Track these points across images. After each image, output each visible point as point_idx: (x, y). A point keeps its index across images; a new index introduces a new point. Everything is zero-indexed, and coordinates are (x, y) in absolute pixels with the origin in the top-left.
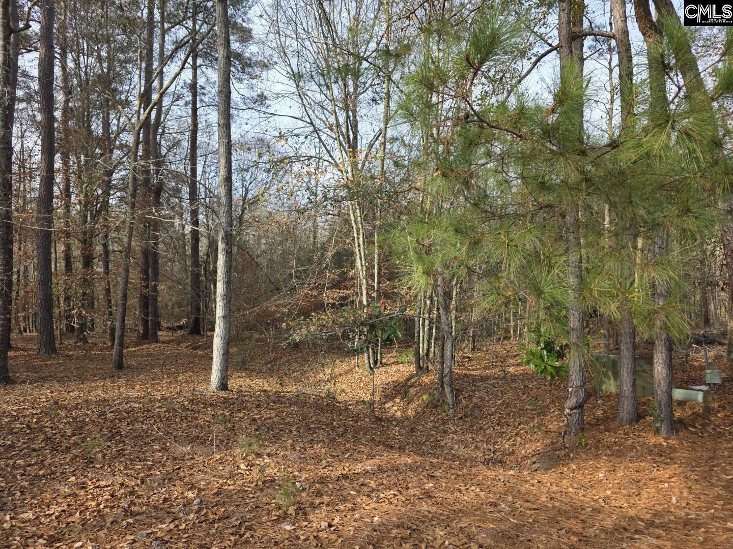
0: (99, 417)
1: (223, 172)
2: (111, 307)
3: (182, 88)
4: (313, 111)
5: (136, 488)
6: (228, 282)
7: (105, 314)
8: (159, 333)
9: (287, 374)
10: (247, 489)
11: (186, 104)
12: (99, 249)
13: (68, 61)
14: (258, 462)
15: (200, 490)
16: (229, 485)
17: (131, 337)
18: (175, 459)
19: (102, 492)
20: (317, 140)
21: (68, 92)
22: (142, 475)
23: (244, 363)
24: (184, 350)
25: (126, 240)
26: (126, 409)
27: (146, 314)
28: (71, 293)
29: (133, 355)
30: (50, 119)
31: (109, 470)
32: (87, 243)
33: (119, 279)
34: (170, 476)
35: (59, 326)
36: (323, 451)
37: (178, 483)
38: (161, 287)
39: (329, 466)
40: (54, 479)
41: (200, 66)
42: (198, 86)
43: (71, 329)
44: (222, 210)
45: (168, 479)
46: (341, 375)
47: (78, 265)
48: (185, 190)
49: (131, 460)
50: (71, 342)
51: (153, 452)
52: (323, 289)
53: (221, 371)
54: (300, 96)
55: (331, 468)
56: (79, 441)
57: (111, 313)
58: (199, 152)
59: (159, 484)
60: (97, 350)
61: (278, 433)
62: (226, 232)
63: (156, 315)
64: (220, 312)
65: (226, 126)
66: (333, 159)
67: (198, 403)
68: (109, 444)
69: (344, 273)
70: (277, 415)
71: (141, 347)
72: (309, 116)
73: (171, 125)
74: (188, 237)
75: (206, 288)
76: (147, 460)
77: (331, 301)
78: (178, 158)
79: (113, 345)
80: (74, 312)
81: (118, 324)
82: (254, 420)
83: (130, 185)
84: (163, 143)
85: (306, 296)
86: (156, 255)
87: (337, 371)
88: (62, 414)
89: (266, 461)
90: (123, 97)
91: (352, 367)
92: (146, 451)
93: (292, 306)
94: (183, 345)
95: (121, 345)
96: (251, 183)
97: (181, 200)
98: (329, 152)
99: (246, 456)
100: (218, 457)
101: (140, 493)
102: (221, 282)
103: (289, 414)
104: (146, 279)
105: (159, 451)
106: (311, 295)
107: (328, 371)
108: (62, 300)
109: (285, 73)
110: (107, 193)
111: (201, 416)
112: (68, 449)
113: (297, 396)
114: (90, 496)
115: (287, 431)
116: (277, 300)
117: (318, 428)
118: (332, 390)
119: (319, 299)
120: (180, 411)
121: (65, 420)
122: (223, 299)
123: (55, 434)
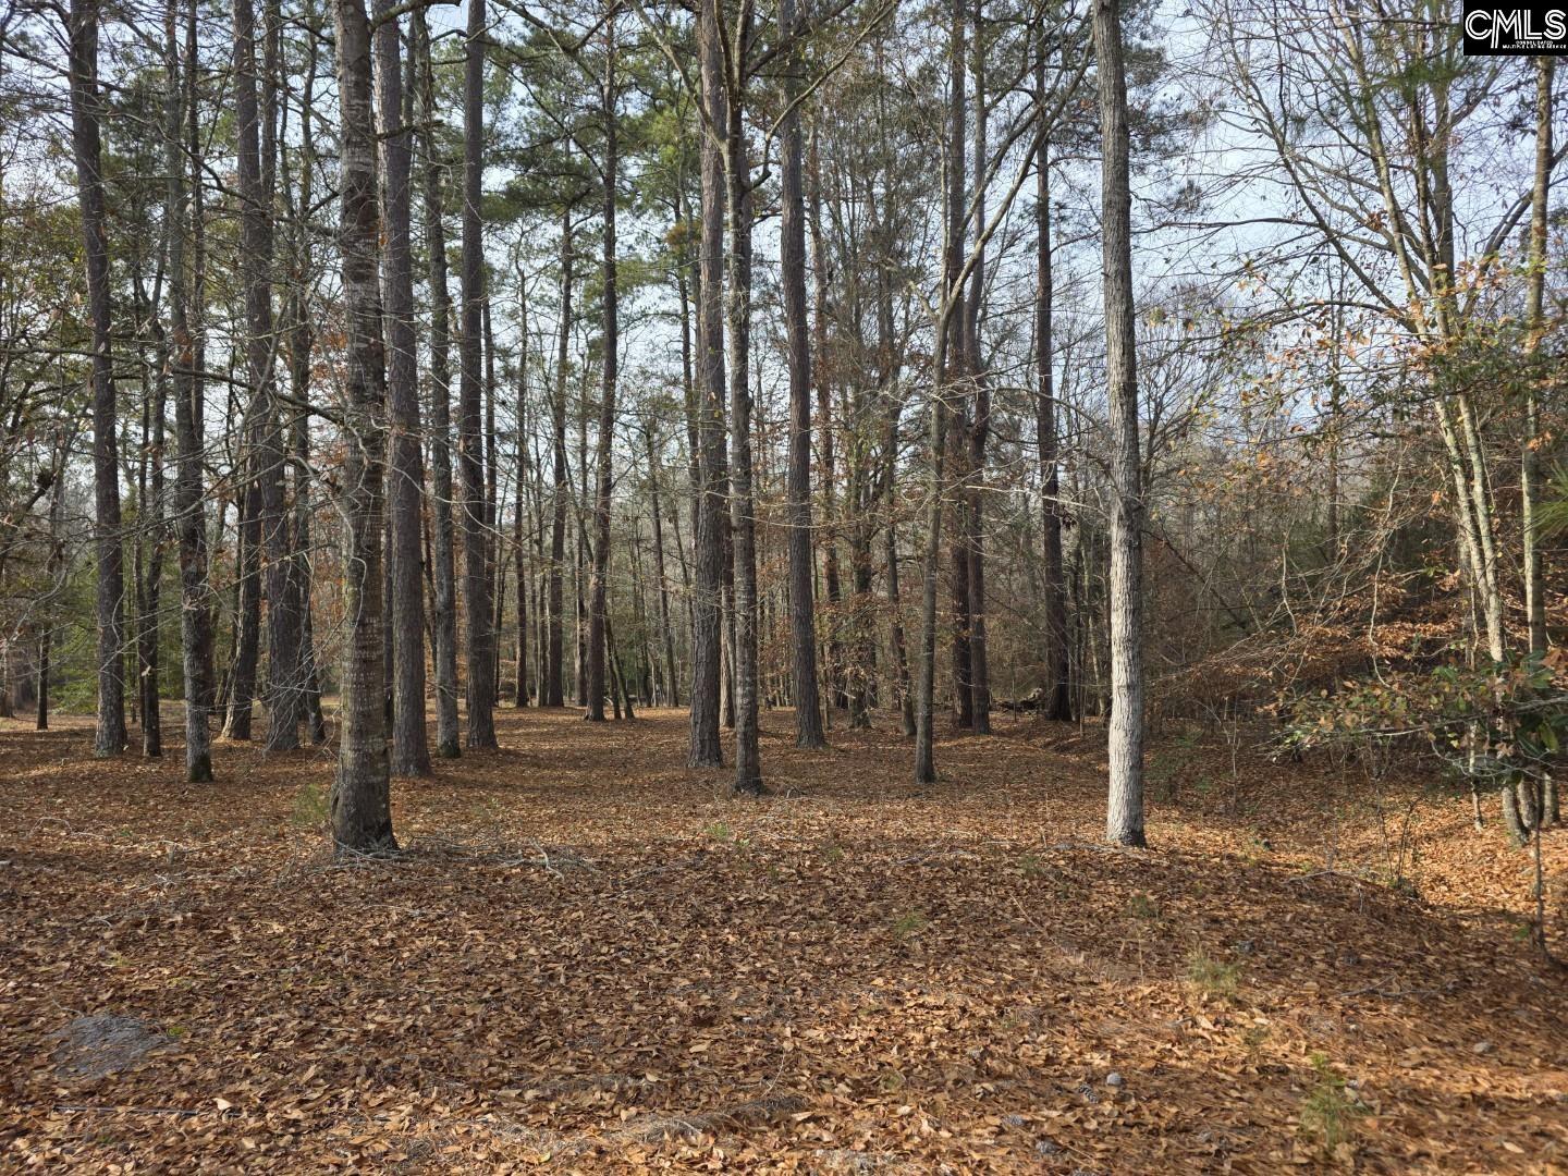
0: (906, 870)
1: (1116, 377)
2: (904, 663)
3: (1021, 216)
4: (1324, 195)
5: (990, 1023)
6: (1136, 612)
7: (896, 676)
8: (992, 715)
9: (1277, 823)
10: (1222, 1075)
11: (1030, 248)
12: (879, 556)
13: (823, 219)
14: (1240, 1021)
15: (1115, 1055)
16: (1179, 1059)
17: (943, 720)
18: (1056, 977)
19: (930, 1017)
20: (1336, 261)
21: (825, 275)
22: (996, 997)
23: (1172, 788)
24: (1042, 753)
25: (928, 536)
26: (952, 862)
27: (967, 677)
28: (841, 637)
29: (948, 756)
30: (801, 329)
31: (937, 976)
32: (862, 546)
33: (918, 610)
34: (1052, 1012)
35: (827, 694)
36: (1409, 1024)
37: (1068, 1028)
38: (991, 624)
39: (1429, 1064)
40: (849, 975)
41: (1055, 162)
42: (1051, 205)
43: (842, 702)
44: (1118, 459)
45: (1048, 1017)
46: (1429, 838)
47: (848, 587)
48: (1029, 427)
49: (973, 964)
50: (845, 724)
51: (1011, 956)
52: (1365, 618)
53: (1129, 803)
54: (1287, 165)
55: (1437, 1072)
56: (881, 913)
57: (905, 675)
58: (1055, 343)
59: (1032, 1025)
60: (886, 743)
61: (1279, 961)
62: (1127, 504)
63: (983, 680)
64: (1120, 675)
65: (1120, 274)
66: (1384, 300)
67: (1087, 866)
68: (931, 925)
69: (1425, 579)
70: (1268, 918)
71: (961, 741)
72: (1313, 209)
73: (1000, 296)
74: (1037, 520)
75: (1078, 623)
76: (1002, 970)
77: (1388, 651)
78: (1014, 361)
79: (913, 733)
80: (847, 671)
81: (920, 696)
82: (1215, 920)
83: (933, 429)
84: (985, 337)
85: (1319, 639)
86: (978, 560)
87: (1418, 828)
88: (847, 857)
89: (1258, 1020)
90: (913, 262)
91: (1464, 819)
92: (998, 952)
93: (1283, 663)
94: (1039, 741)
95: (929, 733)
96: (1167, 390)
97: (1021, 444)
98: (1367, 282)
99: (1211, 1000)
100: (1147, 991)
101: (999, 1035)
102: (1121, 612)
103: (1300, 919)
104: (963, 609)
105: (1024, 956)
106: (1334, 637)
107: (1394, 825)
108: (827, 649)
109: (1247, 123)
110: (891, 453)
111: (1095, 896)
112: (864, 924)
113: (1316, 879)
114: (911, 1021)
115: (1301, 959)
116: (1242, 649)
117: (1384, 964)
118: (1407, 874)
119: (1355, 646)
120: (1051, 878)
121: (852, 869)
122: (1126, 649)
123: (840, 893)
